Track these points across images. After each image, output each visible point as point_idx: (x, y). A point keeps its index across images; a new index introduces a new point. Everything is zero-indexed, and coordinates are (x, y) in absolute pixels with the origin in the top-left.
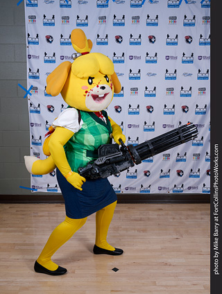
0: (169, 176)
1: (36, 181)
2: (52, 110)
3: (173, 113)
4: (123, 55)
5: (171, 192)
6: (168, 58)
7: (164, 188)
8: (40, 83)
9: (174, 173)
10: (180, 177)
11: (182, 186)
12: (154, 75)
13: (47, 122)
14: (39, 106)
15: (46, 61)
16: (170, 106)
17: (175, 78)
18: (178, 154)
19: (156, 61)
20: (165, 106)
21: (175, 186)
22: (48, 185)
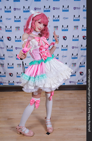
0: (75, 75)
1: (2, 79)
2: (10, 39)
3: (78, 40)
4: (49, 7)
5: (77, 84)
6: (75, 8)
7: (73, 82)
8: (2, 24)
9: (78, 74)
10: (81, 76)
11: (83, 80)
12: (67, 18)
13: (7, 46)
14: (2, 37)
15: (6, 11)
16: (76, 36)
17: (79, 20)
18: (81, 63)
19: (68, 11)
20: (73, 36)
21: (79, 80)
22: (9, 81)
